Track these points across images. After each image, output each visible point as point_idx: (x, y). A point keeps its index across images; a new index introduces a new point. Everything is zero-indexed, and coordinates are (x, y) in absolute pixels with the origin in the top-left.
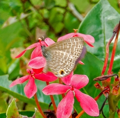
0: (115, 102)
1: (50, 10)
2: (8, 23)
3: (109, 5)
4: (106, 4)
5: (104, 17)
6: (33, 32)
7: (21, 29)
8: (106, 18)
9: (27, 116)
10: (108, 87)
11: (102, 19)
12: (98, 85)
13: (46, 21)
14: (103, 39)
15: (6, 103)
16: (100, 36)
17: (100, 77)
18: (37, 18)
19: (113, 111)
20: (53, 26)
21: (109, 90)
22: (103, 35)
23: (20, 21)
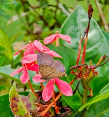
0: (87, 83)
1: (44, 9)
2: (11, 20)
3: (83, 10)
4: (81, 9)
5: (79, 20)
6: (32, 26)
7: (22, 25)
8: (81, 20)
9: (24, 96)
10: (81, 73)
11: (78, 21)
12: (73, 72)
13: (41, 18)
14: (79, 36)
15: (11, 84)
16: (77, 34)
17: (74, 67)
18: (34, 16)
19: (86, 90)
20: (47, 21)
21: (81, 76)
22: (79, 33)
23: (21, 18)
